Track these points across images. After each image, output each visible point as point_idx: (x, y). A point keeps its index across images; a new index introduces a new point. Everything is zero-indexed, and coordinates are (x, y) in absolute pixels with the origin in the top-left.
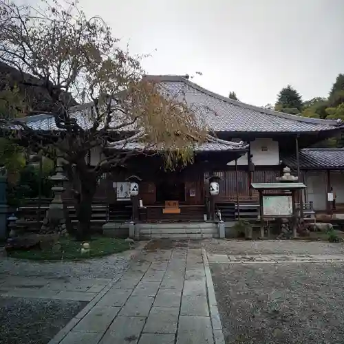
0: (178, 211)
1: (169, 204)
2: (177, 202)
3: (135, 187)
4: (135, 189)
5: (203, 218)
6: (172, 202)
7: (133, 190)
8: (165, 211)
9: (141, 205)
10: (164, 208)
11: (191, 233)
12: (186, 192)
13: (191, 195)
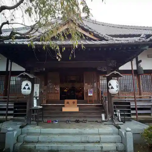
0: (77, 109)
1: (68, 103)
2: (76, 101)
3: (27, 85)
4: (27, 87)
5: (101, 117)
6: (71, 101)
7: (24, 88)
8: (64, 109)
9: (35, 105)
10: (64, 106)
11: (88, 142)
12: (85, 91)
13: (89, 95)
